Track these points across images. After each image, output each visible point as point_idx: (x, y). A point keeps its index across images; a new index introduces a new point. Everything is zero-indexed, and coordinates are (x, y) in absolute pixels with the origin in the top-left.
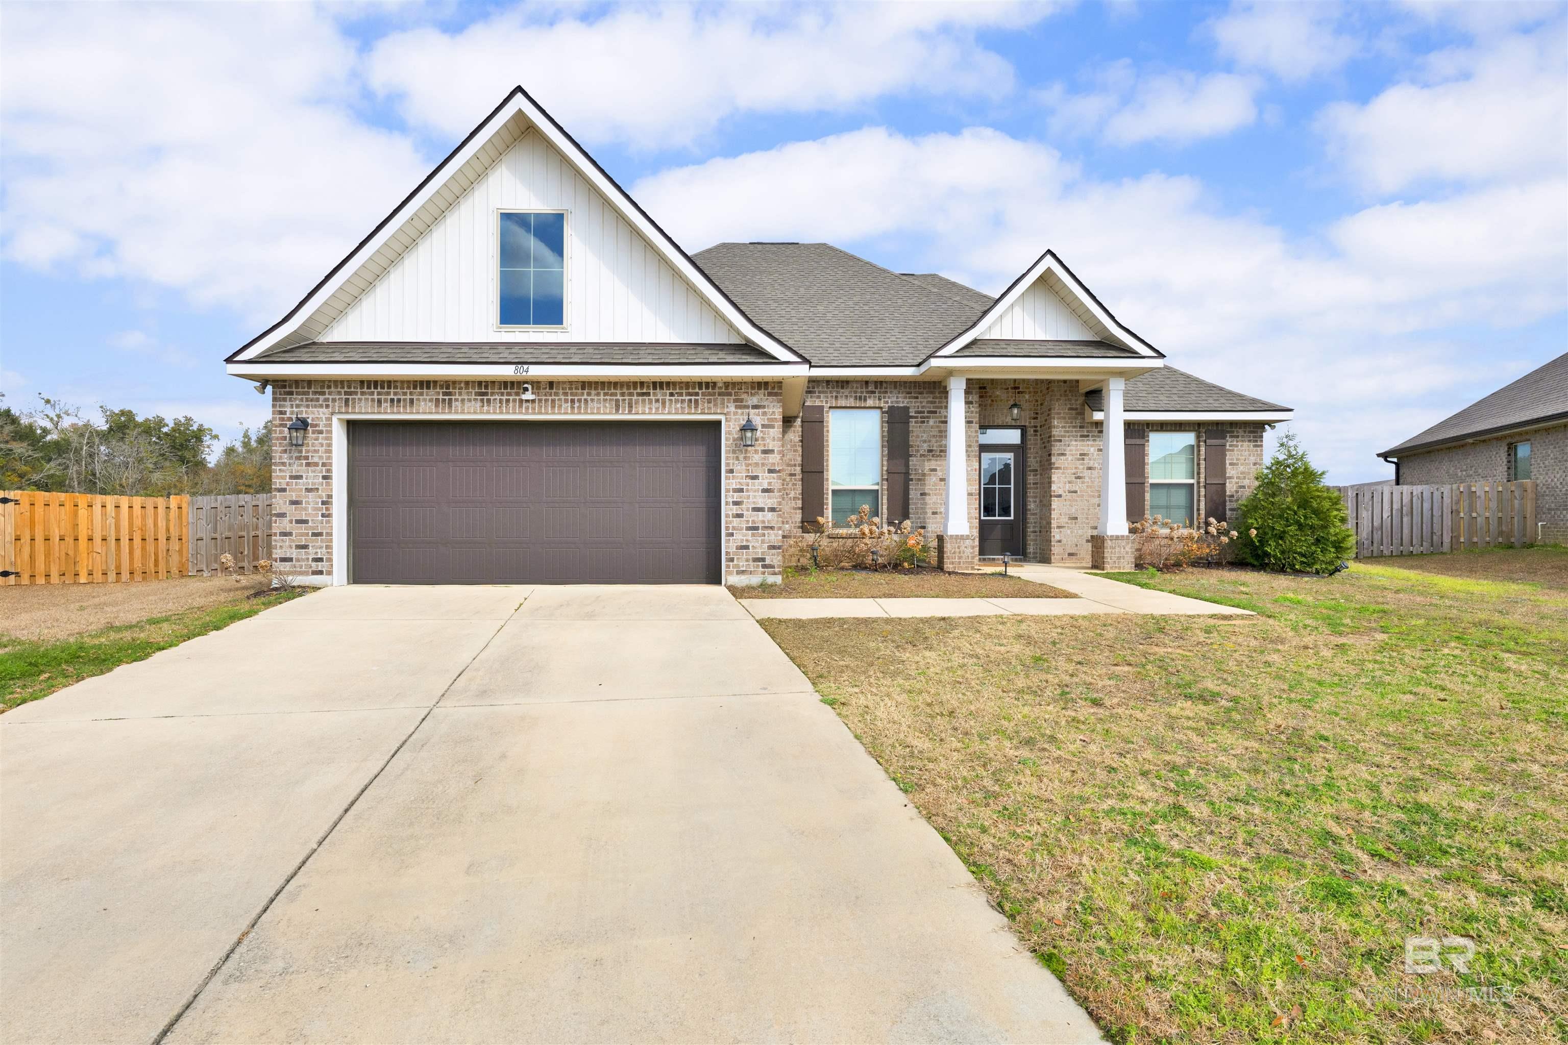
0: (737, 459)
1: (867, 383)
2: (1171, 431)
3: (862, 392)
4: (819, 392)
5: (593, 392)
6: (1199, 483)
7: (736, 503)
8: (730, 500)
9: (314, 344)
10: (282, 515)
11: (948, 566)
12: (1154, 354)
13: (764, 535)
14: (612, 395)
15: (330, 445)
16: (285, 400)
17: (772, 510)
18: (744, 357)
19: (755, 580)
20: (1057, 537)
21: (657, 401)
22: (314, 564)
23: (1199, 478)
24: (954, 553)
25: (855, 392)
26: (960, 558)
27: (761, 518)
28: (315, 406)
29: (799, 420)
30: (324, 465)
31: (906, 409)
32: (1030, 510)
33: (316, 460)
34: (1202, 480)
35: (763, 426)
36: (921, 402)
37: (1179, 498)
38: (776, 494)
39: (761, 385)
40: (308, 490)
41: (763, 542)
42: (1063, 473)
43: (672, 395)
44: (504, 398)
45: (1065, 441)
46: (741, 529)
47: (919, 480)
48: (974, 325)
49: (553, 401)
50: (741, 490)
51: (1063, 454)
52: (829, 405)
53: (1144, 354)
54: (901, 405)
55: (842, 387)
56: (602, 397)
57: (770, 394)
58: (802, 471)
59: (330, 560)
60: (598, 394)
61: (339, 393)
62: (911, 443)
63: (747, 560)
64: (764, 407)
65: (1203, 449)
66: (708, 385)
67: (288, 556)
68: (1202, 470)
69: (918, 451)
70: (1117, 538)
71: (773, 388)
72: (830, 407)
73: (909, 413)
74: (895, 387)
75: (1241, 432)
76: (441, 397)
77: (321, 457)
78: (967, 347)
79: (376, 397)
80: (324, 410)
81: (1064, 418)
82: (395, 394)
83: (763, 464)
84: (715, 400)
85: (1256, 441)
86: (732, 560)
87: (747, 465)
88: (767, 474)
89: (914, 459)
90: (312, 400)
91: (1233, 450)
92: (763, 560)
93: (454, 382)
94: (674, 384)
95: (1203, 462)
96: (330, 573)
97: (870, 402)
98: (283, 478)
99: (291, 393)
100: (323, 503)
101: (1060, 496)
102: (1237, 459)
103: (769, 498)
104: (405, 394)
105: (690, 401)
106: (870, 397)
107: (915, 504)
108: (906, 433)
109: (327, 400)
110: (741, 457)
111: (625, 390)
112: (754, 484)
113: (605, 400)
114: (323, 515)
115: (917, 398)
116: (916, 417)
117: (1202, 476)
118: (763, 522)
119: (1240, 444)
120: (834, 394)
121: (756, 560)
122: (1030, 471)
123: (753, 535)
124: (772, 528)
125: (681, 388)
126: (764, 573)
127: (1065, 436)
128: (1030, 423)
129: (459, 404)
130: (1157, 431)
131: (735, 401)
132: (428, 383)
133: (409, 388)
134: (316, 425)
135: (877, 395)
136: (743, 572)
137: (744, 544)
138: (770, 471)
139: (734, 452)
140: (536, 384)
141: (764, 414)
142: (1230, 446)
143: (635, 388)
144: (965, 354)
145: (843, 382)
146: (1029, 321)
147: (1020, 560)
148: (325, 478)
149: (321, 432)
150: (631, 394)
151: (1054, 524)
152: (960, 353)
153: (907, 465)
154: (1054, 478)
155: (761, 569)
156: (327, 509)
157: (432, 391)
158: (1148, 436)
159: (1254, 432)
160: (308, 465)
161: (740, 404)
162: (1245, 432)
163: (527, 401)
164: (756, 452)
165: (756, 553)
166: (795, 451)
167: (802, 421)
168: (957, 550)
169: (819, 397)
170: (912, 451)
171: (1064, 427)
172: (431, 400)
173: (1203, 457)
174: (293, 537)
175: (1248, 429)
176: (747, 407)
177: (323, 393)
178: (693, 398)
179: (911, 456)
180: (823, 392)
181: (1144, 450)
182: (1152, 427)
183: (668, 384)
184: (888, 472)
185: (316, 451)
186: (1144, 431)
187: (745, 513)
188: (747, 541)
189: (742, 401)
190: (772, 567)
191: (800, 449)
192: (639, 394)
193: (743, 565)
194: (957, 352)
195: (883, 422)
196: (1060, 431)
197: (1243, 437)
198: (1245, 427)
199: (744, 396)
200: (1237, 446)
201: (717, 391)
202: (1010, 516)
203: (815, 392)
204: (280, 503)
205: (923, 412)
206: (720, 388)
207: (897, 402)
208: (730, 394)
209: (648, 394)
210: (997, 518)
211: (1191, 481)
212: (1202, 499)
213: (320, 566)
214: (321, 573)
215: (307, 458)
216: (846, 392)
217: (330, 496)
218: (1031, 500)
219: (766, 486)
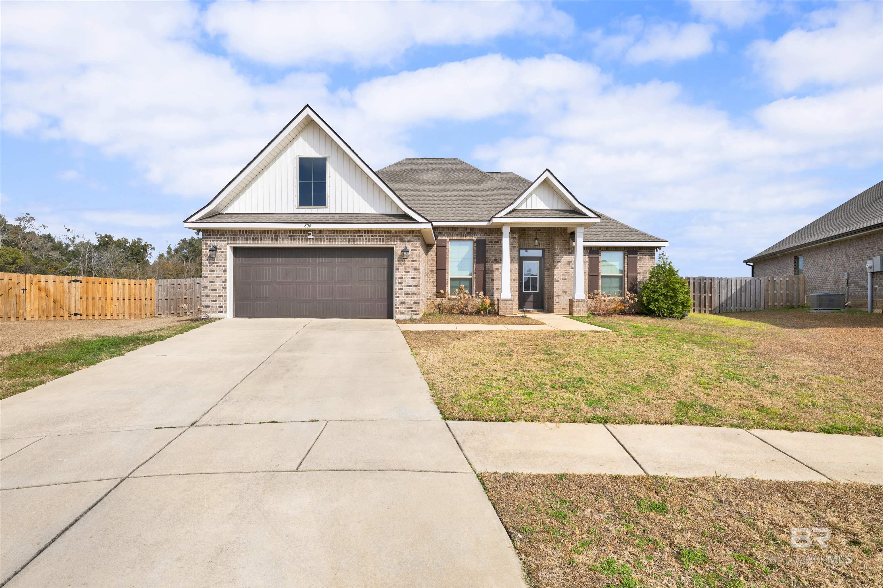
0: (401, 264)
1: (466, 228)
2: (611, 251)
3: (464, 233)
4: (445, 233)
5: (338, 235)
6: (624, 275)
7: (400, 283)
8: (397, 282)
9: (220, 214)
10: (206, 287)
11: (501, 313)
12: (596, 216)
13: (412, 297)
14: (346, 236)
15: (226, 258)
16: (207, 238)
17: (415, 286)
18: (403, 220)
19: (408, 317)
20: (557, 300)
21: (366, 239)
22: (219, 309)
23: (625, 273)
24: (504, 307)
25: (461, 233)
26: (506, 309)
27: (410, 290)
28: (220, 241)
29: (435, 247)
30: (224, 266)
31: (485, 241)
32: (546, 288)
33: (220, 264)
34: (626, 274)
35: (412, 250)
36: (492, 238)
37: (616, 283)
38: (417, 279)
39: (411, 232)
40: (217, 277)
41: (411, 300)
42: (559, 271)
43: (372, 236)
44: (300, 237)
45: (561, 255)
46: (402, 295)
47: (490, 273)
48: (513, 203)
49: (321, 239)
50: (402, 278)
51: (559, 262)
52: (449, 239)
53: (591, 216)
54: (482, 239)
55: (455, 231)
56: (342, 237)
57: (415, 236)
58: (437, 269)
59: (226, 307)
60: (341, 236)
61: (231, 235)
62: (487, 256)
63: (405, 308)
64: (412, 241)
65: (626, 259)
66: (388, 232)
67: (208, 305)
68: (626, 269)
69: (490, 260)
70: (579, 301)
71: (416, 233)
72: (449, 240)
73: (486, 242)
74: (480, 231)
75: (645, 252)
76: (273, 237)
77: (222, 263)
78: (510, 213)
79: (246, 237)
80: (224, 242)
81: (561, 245)
82: (254, 236)
83: (412, 267)
84: (391, 238)
85: (652, 256)
86: (398, 308)
87: (405, 267)
88: (413, 271)
89: (488, 264)
90: (219, 238)
91: (641, 260)
92: (411, 308)
93: (279, 231)
94: (373, 231)
95: (626, 266)
96: (226, 312)
97: (468, 238)
98: (207, 271)
99: (210, 235)
100: (223, 282)
101: (558, 281)
102: (643, 264)
103: (414, 281)
104: (258, 236)
105: (380, 239)
106: (468, 235)
107: (489, 284)
108: (485, 252)
109: (225, 238)
110: (402, 263)
111: (352, 234)
112: (407, 275)
113: (344, 238)
114: (223, 288)
115: (490, 235)
116: (489, 244)
117: (626, 272)
118: (412, 292)
119: (644, 257)
120: (451, 234)
121: (408, 308)
122: (546, 269)
123: (407, 297)
124: (415, 294)
125: (376, 233)
126: (412, 314)
127: (560, 253)
128: (546, 247)
129: (281, 240)
130: (604, 251)
131: (400, 239)
132: (268, 231)
133: (260, 233)
134: (221, 249)
135: (471, 234)
136: (403, 313)
137: (403, 301)
138: (415, 269)
139: (399, 261)
140: (314, 232)
141: (412, 244)
142: (639, 258)
143: (357, 233)
144: (508, 216)
145: (455, 228)
146: (539, 201)
148: (224, 271)
149: (222, 252)
150: (355, 236)
151: (555, 294)
152: (506, 216)
153: (485, 267)
154: (556, 273)
155: (410, 312)
156: (225, 285)
157: (269, 234)
158: (600, 253)
159: (651, 251)
160: (217, 266)
161: (402, 240)
162: (647, 251)
163: (310, 239)
164: (409, 261)
165: (409, 305)
166: (433, 260)
167: (437, 246)
168: (505, 306)
169: (444, 235)
170: (487, 260)
171: (561, 249)
172: (269, 238)
173: (626, 263)
174: (211, 297)
175: (648, 250)
176: (405, 241)
177: (224, 235)
178: (381, 237)
179: (487, 262)
180: (447, 233)
181: (598, 260)
182: (602, 249)
183: (371, 231)
184: (476, 270)
185: (221, 260)
186: (598, 251)
187: (404, 288)
188: (405, 300)
189: (402, 239)
190: (416, 311)
191: (435, 259)
192: (358, 236)
193: (403, 310)
194: (505, 215)
195: (474, 247)
196: (559, 251)
197: (646, 253)
198: (647, 249)
199: (404, 237)
200: (643, 258)
201: (392, 234)
202: (537, 290)
203: (442, 233)
204: (204, 282)
205: (493, 242)
206: (393, 233)
207: (480, 237)
208: (397, 236)
209: (362, 236)
210: (531, 291)
211: (621, 274)
212: (626, 283)
213: (222, 309)
214: (222, 312)
215: (217, 263)
216: (457, 233)
217: (226, 280)
218: (546, 283)
219: (413, 276)
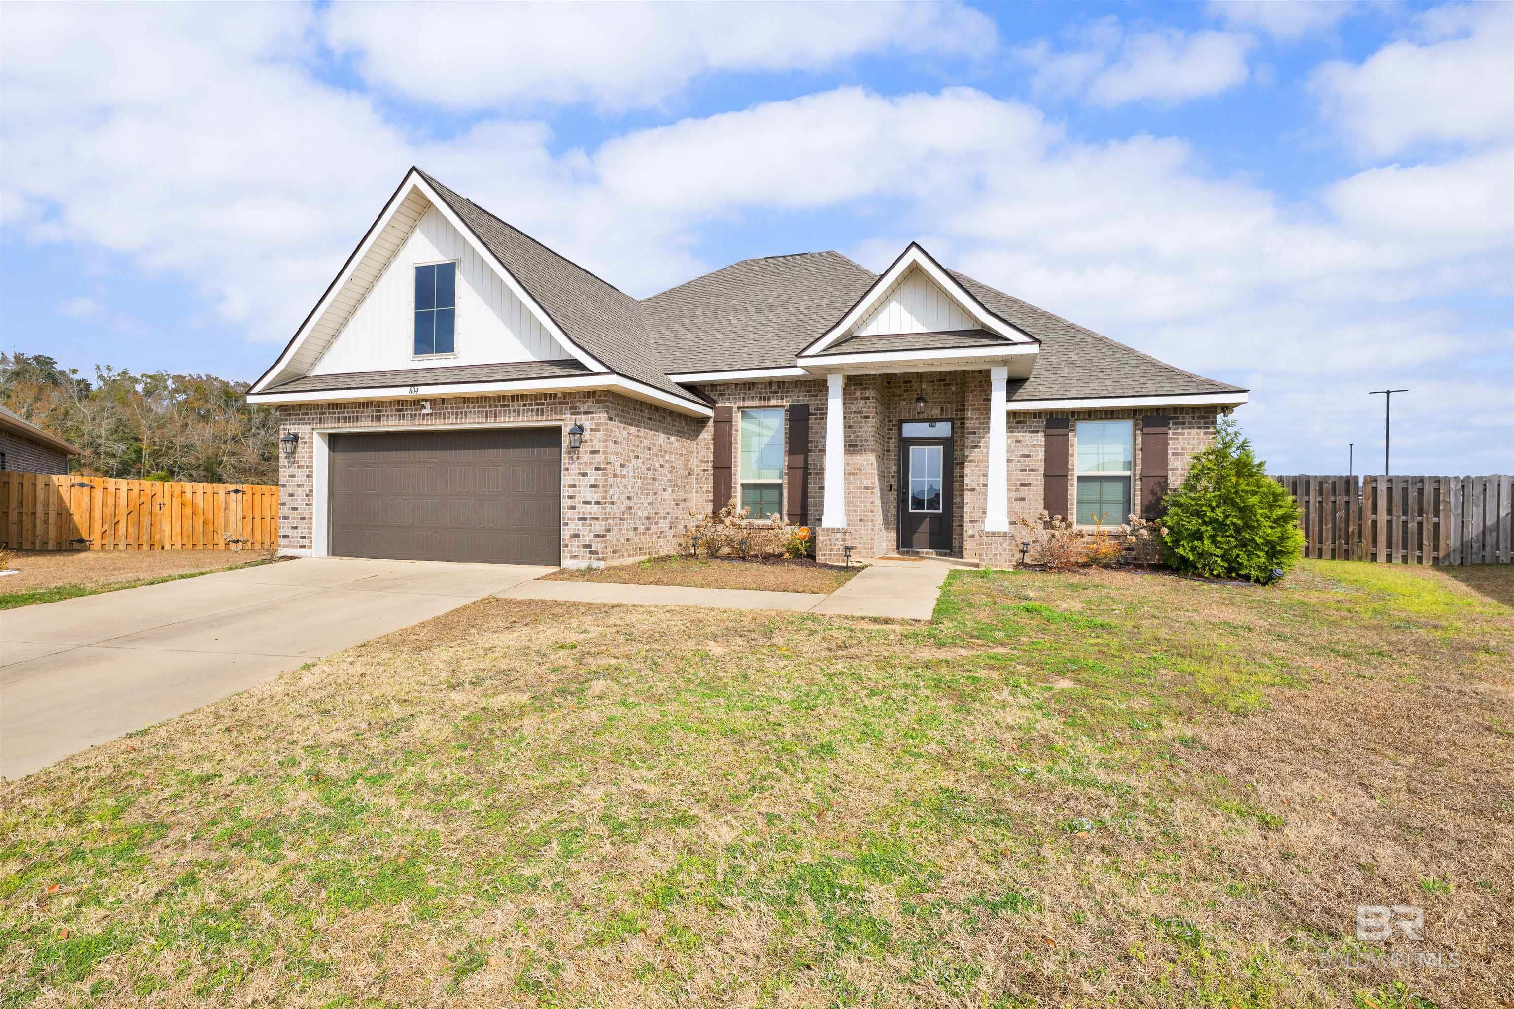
0: (572, 458)
1: (770, 383)
2: (1101, 419)
3: (766, 393)
4: (729, 394)
5: (471, 406)
6: (1135, 475)
7: (571, 497)
8: (566, 494)
9: (305, 377)
10: (284, 504)
11: (820, 559)
12: (1030, 340)
13: (591, 525)
14: (483, 407)
15: (311, 452)
16: (286, 420)
17: (598, 503)
18: (566, 370)
19: (583, 564)
20: (970, 532)
21: (514, 411)
22: (301, 540)
23: (1135, 471)
24: (826, 545)
25: (760, 393)
26: (831, 550)
27: (589, 511)
28: (303, 424)
29: (712, 420)
30: (307, 467)
31: (806, 407)
32: (956, 503)
33: (303, 463)
34: (1138, 472)
35: (592, 430)
36: (820, 400)
37: (1115, 492)
38: (601, 489)
39: (591, 394)
40: (299, 486)
41: (590, 531)
42: (977, 466)
43: (525, 405)
44: (413, 413)
45: (979, 433)
46: (574, 520)
47: (817, 474)
48: (838, 324)
49: (444, 414)
50: (574, 486)
51: (976, 447)
52: (737, 406)
53: (1016, 340)
54: (802, 403)
55: (749, 389)
56: (476, 410)
57: (598, 401)
58: (714, 468)
59: (311, 538)
60: (474, 407)
61: (316, 413)
62: (810, 439)
63: (578, 547)
64: (592, 413)
65: (1139, 438)
66: (550, 396)
67: (287, 534)
68: (1139, 461)
69: (816, 446)
70: (993, 534)
71: (600, 396)
72: (739, 408)
73: (808, 410)
74: (796, 387)
75: (1188, 418)
76: (375, 414)
77: (305, 461)
78: (837, 344)
79: (337, 415)
80: (308, 426)
81: (979, 410)
82: (348, 413)
83: (591, 463)
84: (556, 408)
85: (1208, 428)
86: (567, 546)
87: (579, 464)
88: (594, 472)
89: (813, 454)
90: (301, 420)
91: (1178, 439)
92: (590, 546)
93: (383, 402)
94: (527, 396)
95: (1139, 453)
96: (310, 547)
97: (773, 402)
98: (285, 477)
99: (290, 415)
100: (307, 495)
101: (973, 490)
102: (1183, 449)
103: (596, 492)
104: (353, 412)
105: (538, 410)
106: (773, 397)
107: (813, 497)
108: (806, 429)
109: (309, 419)
110: (575, 457)
111: (492, 403)
112: (583, 481)
113: (478, 412)
114: (306, 505)
115: (817, 396)
116: (816, 414)
117: (1139, 467)
118: (591, 513)
119: (1186, 431)
120: (742, 396)
121: (585, 547)
122: (957, 464)
123: (583, 525)
124: (597, 519)
125: (531, 399)
126: (590, 558)
127: (979, 428)
128: (956, 415)
129: (385, 418)
130: (1084, 419)
131: (571, 408)
132: (367, 403)
133: (355, 406)
134: (303, 438)
135: (780, 394)
136: (575, 557)
137: (576, 532)
138: (597, 469)
139: (569, 453)
140: (432, 401)
141: (593, 419)
142: (1173, 434)
143: (499, 401)
144: (830, 352)
145: (749, 384)
146: (906, 316)
147: (945, 555)
148: (308, 476)
149: (305, 443)
150: (496, 406)
151: (967, 518)
152: (825, 352)
153: (806, 461)
154: (967, 471)
155: (588, 555)
156: (309, 500)
157: (369, 410)
158: (1074, 426)
159: (1205, 417)
160: (299, 467)
161: (574, 411)
162: (1193, 418)
163: (428, 415)
164: (586, 452)
165: (585, 541)
166: (708, 449)
167: (714, 422)
168: (829, 543)
169: (729, 399)
170: (811, 446)
171: (979, 419)
172: (369, 417)
173: (1139, 447)
174: (290, 521)
175: (1197, 415)
176: (579, 413)
177: (307, 414)
178: (540, 407)
179: (810, 451)
180: (732, 394)
181: (1068, 441)
182: (1079, 415)
183: (522, 396)
184: (789, 467)
185: (303, 457)
186: (1068, 420)
187: (577, 505)
188: (578, 530)
189: (575, 408)
190: (597, 553)
191: (712, 447)
192: (503, 406)
193: (575, 550)
194: (823, 351)
195: (786, 419)
196: (975, 423)
197: (1190, 423)
198: (1193, 412)
199: (578, 404)
200: (1183, 434)
201: (557, 400)
202: (939, 509)
203: (725, 395)
204: (283, 496)
205: (822, 409)
206: (560, 398)
207: (798, 401)
208: (567, 403)
209: (508, 406)
210: (926, 511)
211: (1128, 473)
212: (1139, 493)
213: (305, 541)
214: (303, 547)
215: (298, 462)
216: (752, 393)
217: (311, 491)
218: (957, 493)
219: (593, 482)
